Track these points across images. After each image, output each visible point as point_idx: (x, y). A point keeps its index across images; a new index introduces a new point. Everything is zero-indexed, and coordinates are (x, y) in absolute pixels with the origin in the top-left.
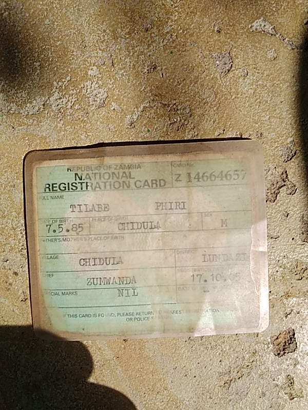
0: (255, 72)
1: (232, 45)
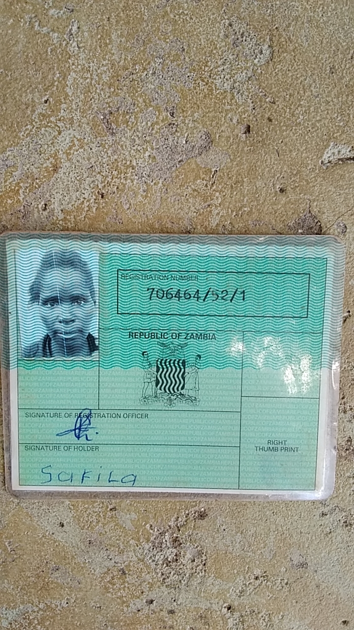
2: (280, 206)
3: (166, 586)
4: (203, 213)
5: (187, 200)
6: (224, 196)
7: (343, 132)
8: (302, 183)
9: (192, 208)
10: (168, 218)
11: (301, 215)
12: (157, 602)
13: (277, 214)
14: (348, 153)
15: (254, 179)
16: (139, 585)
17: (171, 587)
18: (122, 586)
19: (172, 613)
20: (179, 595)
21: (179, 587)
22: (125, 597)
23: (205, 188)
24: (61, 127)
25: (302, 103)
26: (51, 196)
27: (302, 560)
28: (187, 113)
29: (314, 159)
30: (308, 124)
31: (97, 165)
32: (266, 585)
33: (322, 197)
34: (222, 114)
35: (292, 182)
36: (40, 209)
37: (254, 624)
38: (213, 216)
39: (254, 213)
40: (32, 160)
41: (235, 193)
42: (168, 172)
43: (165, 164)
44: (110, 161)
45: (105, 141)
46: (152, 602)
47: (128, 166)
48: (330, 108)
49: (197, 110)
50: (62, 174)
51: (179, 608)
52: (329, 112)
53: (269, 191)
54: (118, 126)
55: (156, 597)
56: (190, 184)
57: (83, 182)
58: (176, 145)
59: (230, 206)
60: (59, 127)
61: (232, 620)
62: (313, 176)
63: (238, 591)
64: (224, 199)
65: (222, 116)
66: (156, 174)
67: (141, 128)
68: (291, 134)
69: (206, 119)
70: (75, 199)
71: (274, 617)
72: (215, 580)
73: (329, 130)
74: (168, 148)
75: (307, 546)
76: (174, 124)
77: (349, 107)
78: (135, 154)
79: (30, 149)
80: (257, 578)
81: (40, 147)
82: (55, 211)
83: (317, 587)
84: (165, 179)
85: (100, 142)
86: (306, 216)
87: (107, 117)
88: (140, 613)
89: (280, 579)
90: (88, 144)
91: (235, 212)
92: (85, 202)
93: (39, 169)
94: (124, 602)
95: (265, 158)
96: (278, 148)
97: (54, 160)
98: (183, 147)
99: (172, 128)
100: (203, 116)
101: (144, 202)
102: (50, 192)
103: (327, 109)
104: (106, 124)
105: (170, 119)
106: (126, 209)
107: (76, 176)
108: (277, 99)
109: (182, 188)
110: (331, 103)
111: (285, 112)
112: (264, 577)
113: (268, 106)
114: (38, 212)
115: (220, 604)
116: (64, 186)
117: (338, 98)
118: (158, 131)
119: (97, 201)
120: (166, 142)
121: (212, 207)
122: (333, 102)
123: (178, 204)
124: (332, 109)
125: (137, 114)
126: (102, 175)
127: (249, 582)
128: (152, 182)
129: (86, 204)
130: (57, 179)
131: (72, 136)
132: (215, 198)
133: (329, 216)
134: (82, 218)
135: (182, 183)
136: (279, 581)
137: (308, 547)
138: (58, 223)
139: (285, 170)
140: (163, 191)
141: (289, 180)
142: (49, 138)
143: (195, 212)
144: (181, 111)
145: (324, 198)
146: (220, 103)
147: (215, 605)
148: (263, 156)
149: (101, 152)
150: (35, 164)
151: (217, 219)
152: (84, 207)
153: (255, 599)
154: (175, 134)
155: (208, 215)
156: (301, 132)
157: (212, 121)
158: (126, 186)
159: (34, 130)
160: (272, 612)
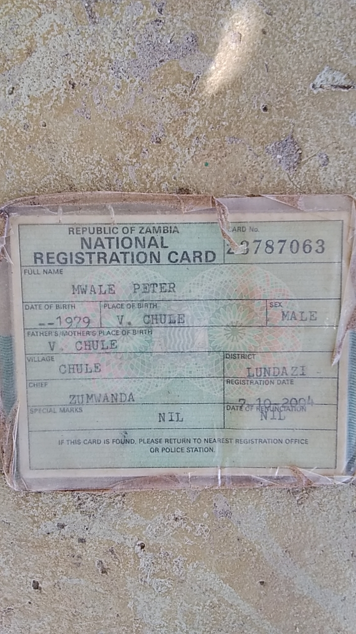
0: (339, 153)
1: (294, 124)
2: (261, 126)
3: (81, 512)
4: (178, 120)
5: (163, 103)
6: (203, 105)
7: (341, 57)
8: (288, 105)
9: (167, 114)
10: (140, 120)
11: (282, 139)
12: (69, 528)
13: (257, 134)
14: (343, 81)
15: (237, 92)
16: (53, 507)
17: (86, 514)
18: (35, 505)
19: (82, 542)
20: (93, 524)
21: (94, 515)
22: (38, 516)
23: (184, 94)
24: (42, 9)
25: (301, 19)
26: (19, 80)
27: (226, 508)
28: (176, 12)
29: (306, 81)
30: (304, 43)
31: (72, 53)
32: (185, 528)
33: (308, 123)
34: (213, 18)
35: (278, 102)
36: (7, 92)
37: (167, 568)
38: (188, 125)
39: (232, 129)
40: (7, 40)
41: (215, 104)
42: (146, 71)
43: (145, 62)
44: (88, 51)
45: (86, 29)
46: (63, 526)
47: (105, 58)
48: (331, 30)
49: (187, 11)
50: (36, 58)
51: (91, 538)
52: (329, 34)
53: (252, 108)
54: (102, 15)
55: (69, 522)
56: (169, 87)
57: (56, 69)
58: (159, 44)
59: (208, 117)
60: (40, 9)
61: (144, 560)
62: (301, 99)
63: (154, 530)
64: (203, 109)
65: (214, 20)
66: (133, 71)
67: (126, 21)
68: (285, 51)
69: (196, 21)
70: (44, 87)
71: (189, 564)
72: (132, 514)
73: (326, 53)
74: (150, 45)
75: (234, 493)
76: (161, 21)
77: (351, 32)
78: (114, 47)
79: (7, 28)
80: (176, 519)
81: (18, 28)
82: (22, 96)
83: (238, 540)
84: (143, 78)
85: (80, 30)
86: (288, 141)
87: (92, 5)
88: (50, 536)
89: (200, 524)
90: (67, 30)
91: (211, 125)
92: (54, 91)
93: (12, 51)
94: (35, 522)
95: (253, 71)
96: (268, 64)
97: (29, 43)
98: (167, 46)
99: (158, 25)
100: (193, 18)
101: (116, 100)
102: (20, 75)
103: (327, 31)
104: (90, 12)
105: (157, 15)
106: (96, 103)
107: (50, 63)
108: (274, 12)
109: (159, 90)
110: (332, 25)
111: (282, 26)
112: (184, 520)
113: (265, 18)
114: (5, 94)
115: (134, 541)
116: (35, 72)
117: (342, 20)
118: (143, 26)
119: (67, 91)
120: (150, 39)
121: (188, 116)
122: (335, 23)
123: (153, 106)
124: (333, 31)
125: (123, 6)
126: (77, 65)
127: (167, 523)
128: (128, 78)
129: (55, 93)
130: (29, 63)
131: (52, 21)
132: (193, 106)
133: (311, 145)
134: (49, 107)
135: (160, 85)
136: (199, 526)
137: (236, 495)
138: (23, 110)
139: (272, 87)
140: (139, 91)
141: (275, 99)
142: (28, 19)
143: (169, 118)
144: (170, 9)
145: (309, 125)
146: (213, 7)
147: (129, 541)
148: (251, 69)
149: (79, 40)
150: (9, 44)
151: (192, 129)
152: (53, 96)
153: (172, 542)
154: (160, 32)
155: (183, 124)
156: (295, 50)
157: (202, 24)
158: (100, 80)
159: (13, 9)
160: (186, 559)
